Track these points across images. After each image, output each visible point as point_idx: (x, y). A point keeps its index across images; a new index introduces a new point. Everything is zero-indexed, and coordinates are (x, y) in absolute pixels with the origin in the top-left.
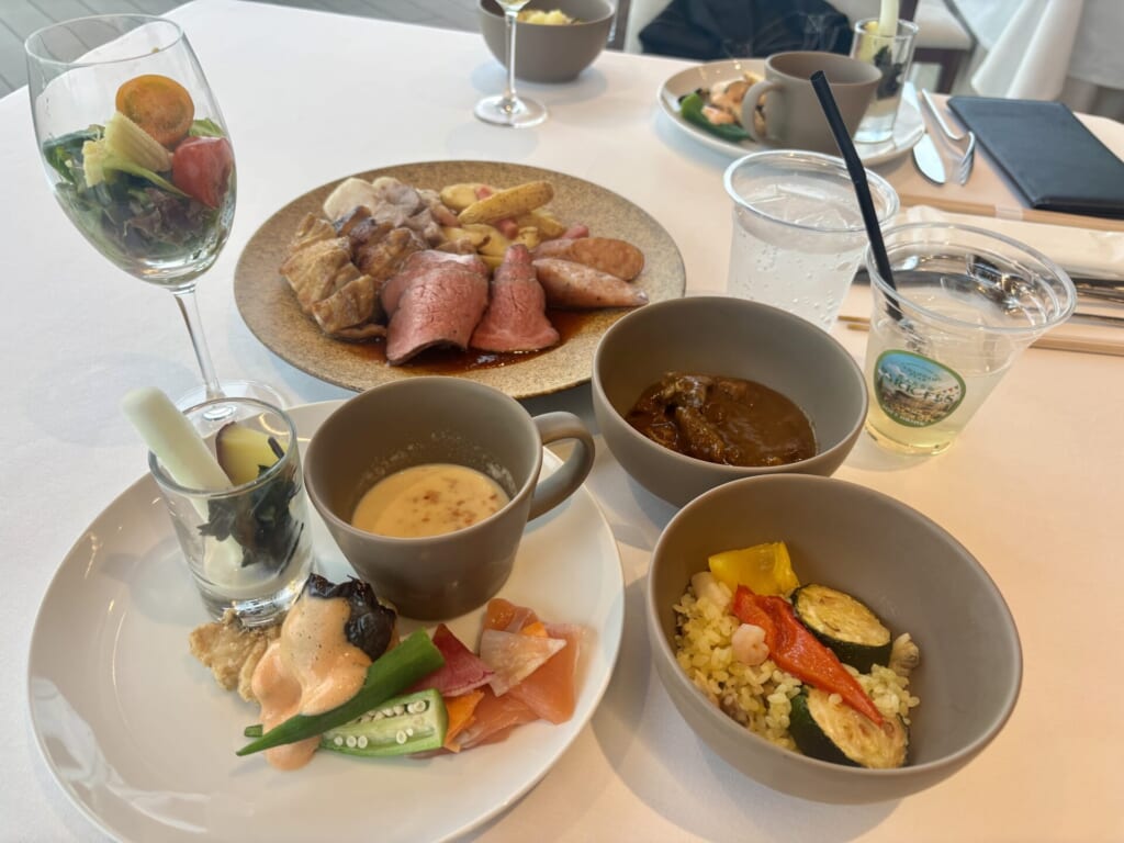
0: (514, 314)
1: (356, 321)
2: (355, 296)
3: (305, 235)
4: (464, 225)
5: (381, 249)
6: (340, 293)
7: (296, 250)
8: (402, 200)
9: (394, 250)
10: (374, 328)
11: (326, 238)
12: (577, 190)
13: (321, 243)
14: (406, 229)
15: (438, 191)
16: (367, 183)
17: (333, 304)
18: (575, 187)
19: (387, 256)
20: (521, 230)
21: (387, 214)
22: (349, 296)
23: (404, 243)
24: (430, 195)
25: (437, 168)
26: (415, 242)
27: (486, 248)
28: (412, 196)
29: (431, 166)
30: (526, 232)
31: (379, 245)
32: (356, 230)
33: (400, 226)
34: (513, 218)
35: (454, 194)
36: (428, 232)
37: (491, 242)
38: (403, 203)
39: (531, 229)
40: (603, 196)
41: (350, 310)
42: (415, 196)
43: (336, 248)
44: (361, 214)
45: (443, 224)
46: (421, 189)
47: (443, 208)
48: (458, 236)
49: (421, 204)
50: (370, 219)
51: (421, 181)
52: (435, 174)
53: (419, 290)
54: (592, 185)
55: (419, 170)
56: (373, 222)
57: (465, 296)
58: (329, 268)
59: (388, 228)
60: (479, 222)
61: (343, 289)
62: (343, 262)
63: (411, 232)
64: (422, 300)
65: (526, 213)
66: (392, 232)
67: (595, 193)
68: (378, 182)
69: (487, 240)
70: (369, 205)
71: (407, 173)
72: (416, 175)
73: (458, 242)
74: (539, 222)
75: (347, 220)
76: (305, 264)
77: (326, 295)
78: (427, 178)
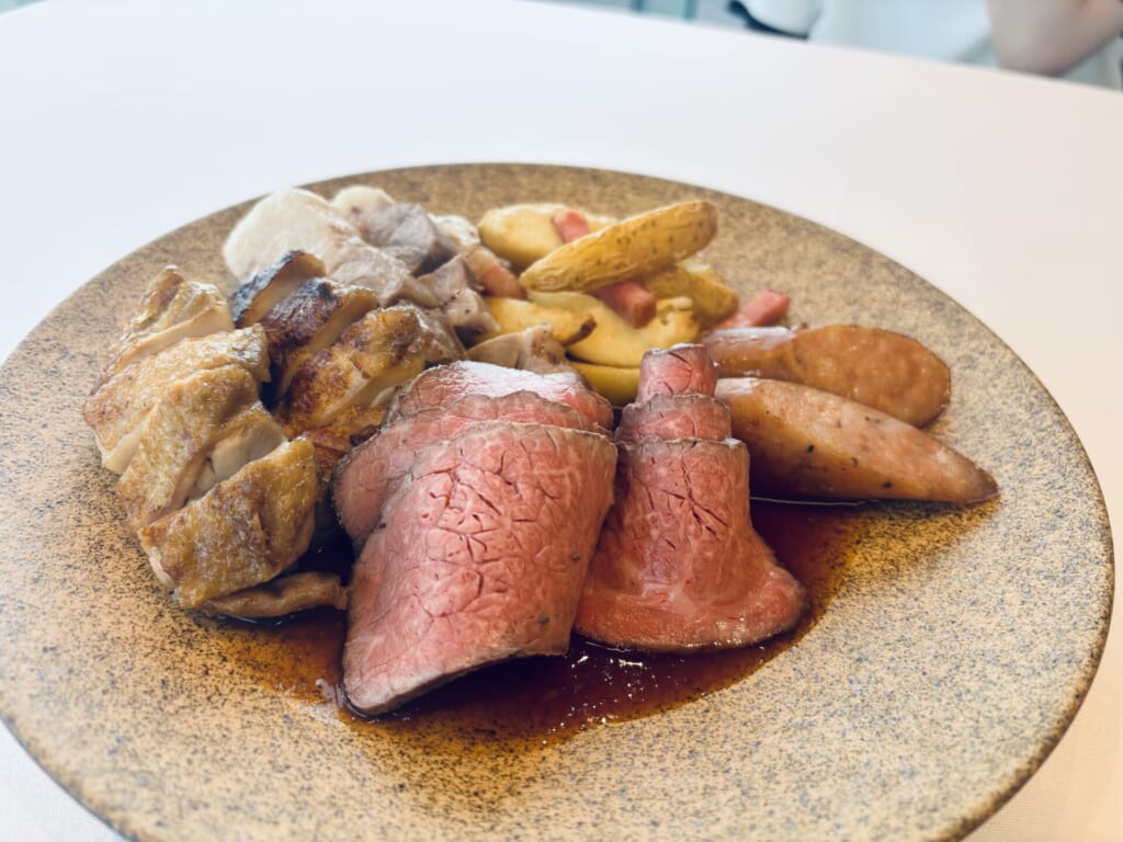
0: (694, 543)
1: (262, 574)
2: (261, 504)
3: (150, 321)
4: (533, 294)
5: (342, 359)
6: (218, 495)
7: (124, 362)
8: (395, 236)
9: (374, 363)
10: (312, 589)
11: (201, 330)
12: (747, 221)
13: (186, 343)
14: (405, 308)
15: (474, 219)
16: (321, 199)
17: (199, 525)
18: (742, 215)
19: (357, 380)
20: (662, 305)
21: (363, 269)
22: (244, 507)
23: (403, 341)
24: (457, 228)
25: (465, 175)
26: (429, 336)
27: (586, 347)
28: (420, 228)
29: (454, 172)
30: (670, 308)
31: (336, 349)
32: (282, 310)
33: (394, 301)
34: (640, 279)
35: (510, 225)
36: (455, 313)
37: (595, 332)
38: (397, 243)
39: (683, 301)
40: (804, 233)
41: (245, 545)
42: (425, 226)
43: (220, 362)
44: (297, 269)
45: (487, 293)
46: (436, 214)
47: (486, 254)
48: (523, 320)
49: (437, 244)
50: (319, 281)
51: (434, 201)
52: (461, 186)
53: (439, 484)
54: (776, 212)
55: (431, 178)
56: (325, 291)
57: (568, 499)
58: (193, 422)
59: (363, 306)
60: (569, 288)
61: (226, 485)
62: (237, 400)
63: (419, 314)
64: (450, 516)
65: (668, 266)
66: (371, 316)
67: (786, 227)
68: (345, 197)
69: (587, 329)
70: (318, 250)
71: (406, 183)
72: (424, 189)
73: (526, 335)
74: (693, 286)
75: (262, 285)
76: (138, 403)
77: (182, 498)
78: (446, 195)
